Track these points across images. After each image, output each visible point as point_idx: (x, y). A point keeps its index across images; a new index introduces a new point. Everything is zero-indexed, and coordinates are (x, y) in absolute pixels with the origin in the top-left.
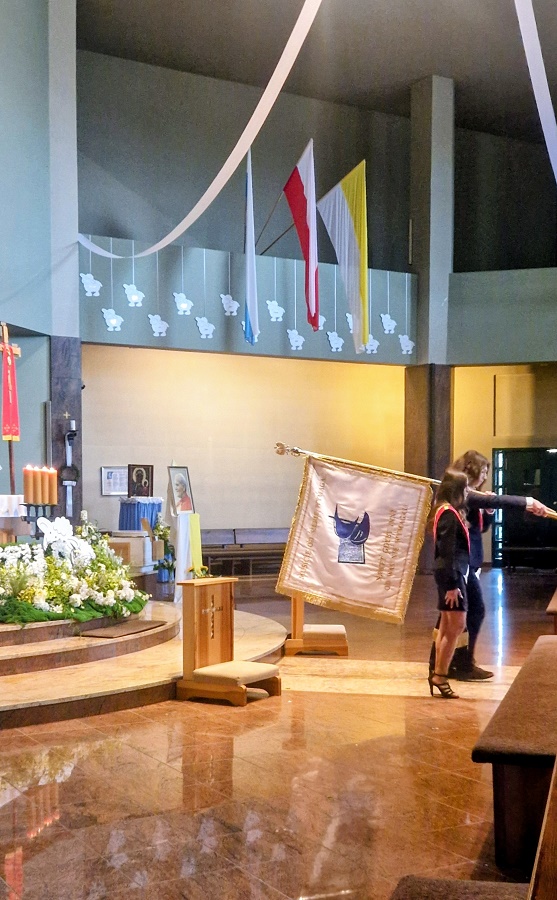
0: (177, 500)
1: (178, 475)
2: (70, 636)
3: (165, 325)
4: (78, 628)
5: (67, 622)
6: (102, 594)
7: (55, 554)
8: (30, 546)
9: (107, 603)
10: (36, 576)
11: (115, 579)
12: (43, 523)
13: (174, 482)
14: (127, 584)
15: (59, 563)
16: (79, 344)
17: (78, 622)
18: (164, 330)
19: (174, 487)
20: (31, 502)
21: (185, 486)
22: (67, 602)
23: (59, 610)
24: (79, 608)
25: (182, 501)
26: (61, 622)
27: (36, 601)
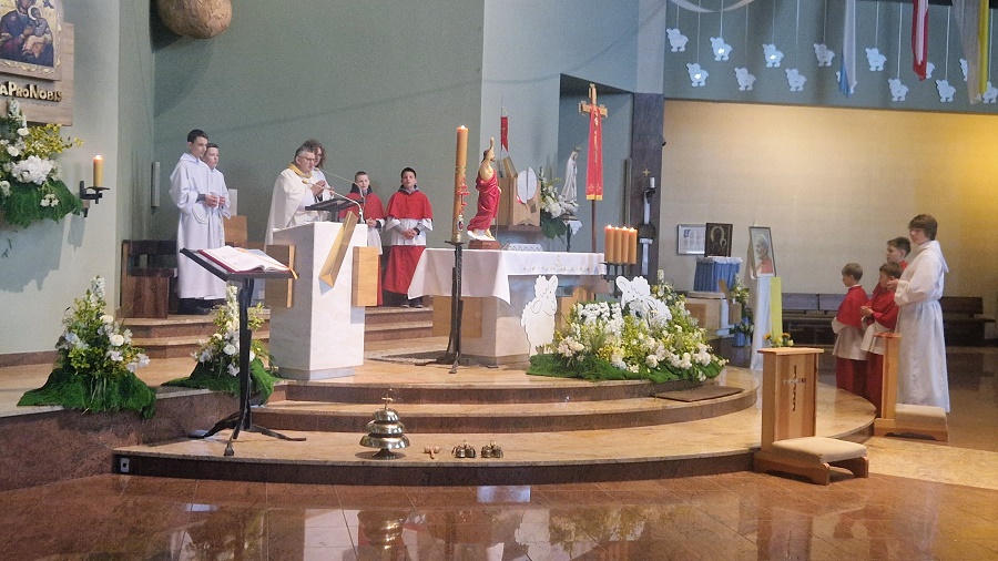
0: (758, 262)
1: (759, 237)
2: (645, 396)
3: (753, 78)
4: (654, 389)
5: (643, 382)
6: (678, 356)
7: (633, 313)
8: (609, 304)
9: (683, 366)
10: (613, 334)
11: (691, 342)
12: (621, 281)
13: (755, 243)
14: (703, 347)
15: (637, 322)
16: (662, 99)
17: (654, 382)
18: (750, 84)
19: (755, 248)
20: (611, 261)
21: (766, 247)
22: (643, 362)
23: (635, 369)
24: (656, 369)
25: (763, 263)
26: (637, 382)
27: (614, 360)
